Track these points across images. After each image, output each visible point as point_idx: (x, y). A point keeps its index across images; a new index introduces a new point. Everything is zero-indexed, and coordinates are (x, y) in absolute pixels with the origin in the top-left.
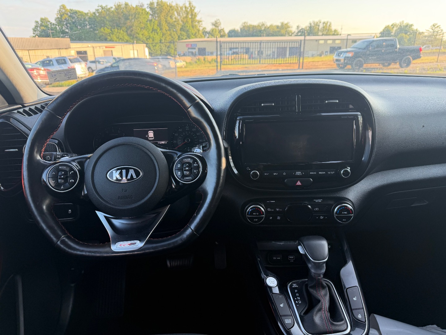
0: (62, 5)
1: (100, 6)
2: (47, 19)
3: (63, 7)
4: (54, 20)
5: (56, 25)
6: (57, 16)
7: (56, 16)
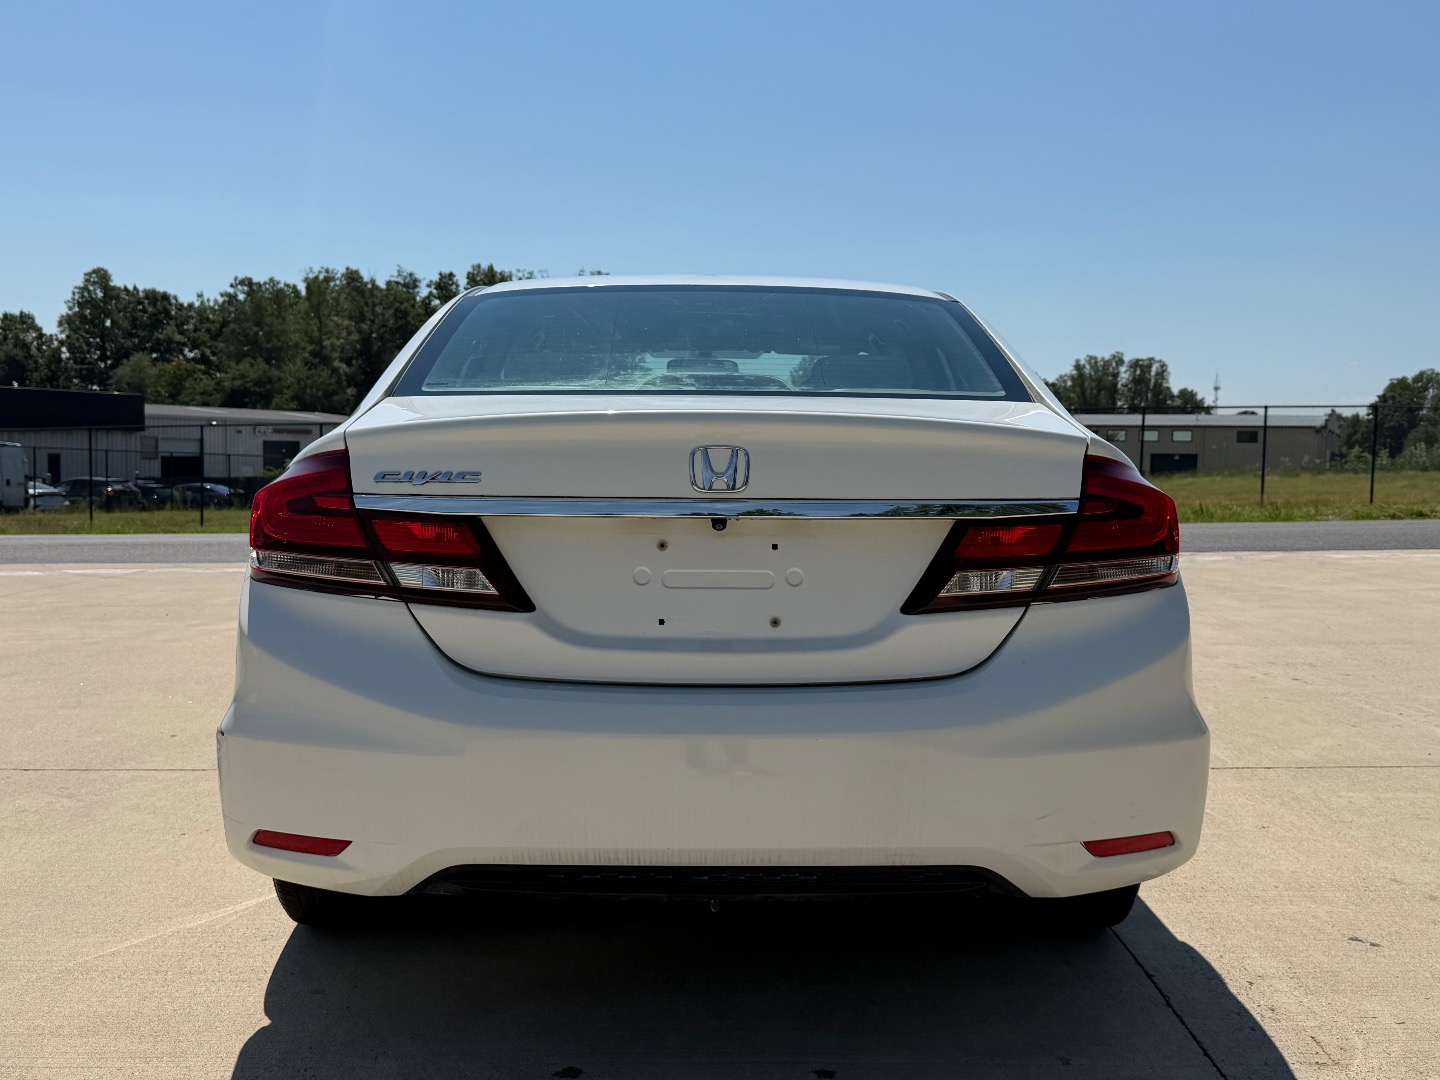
0: (94, 272)
1: (242, 282)
2: (33, 319)
3: (101, 277)
4: (56, 324)
5: (62, 343)
6: (70, 309)
7: (64, 311)
